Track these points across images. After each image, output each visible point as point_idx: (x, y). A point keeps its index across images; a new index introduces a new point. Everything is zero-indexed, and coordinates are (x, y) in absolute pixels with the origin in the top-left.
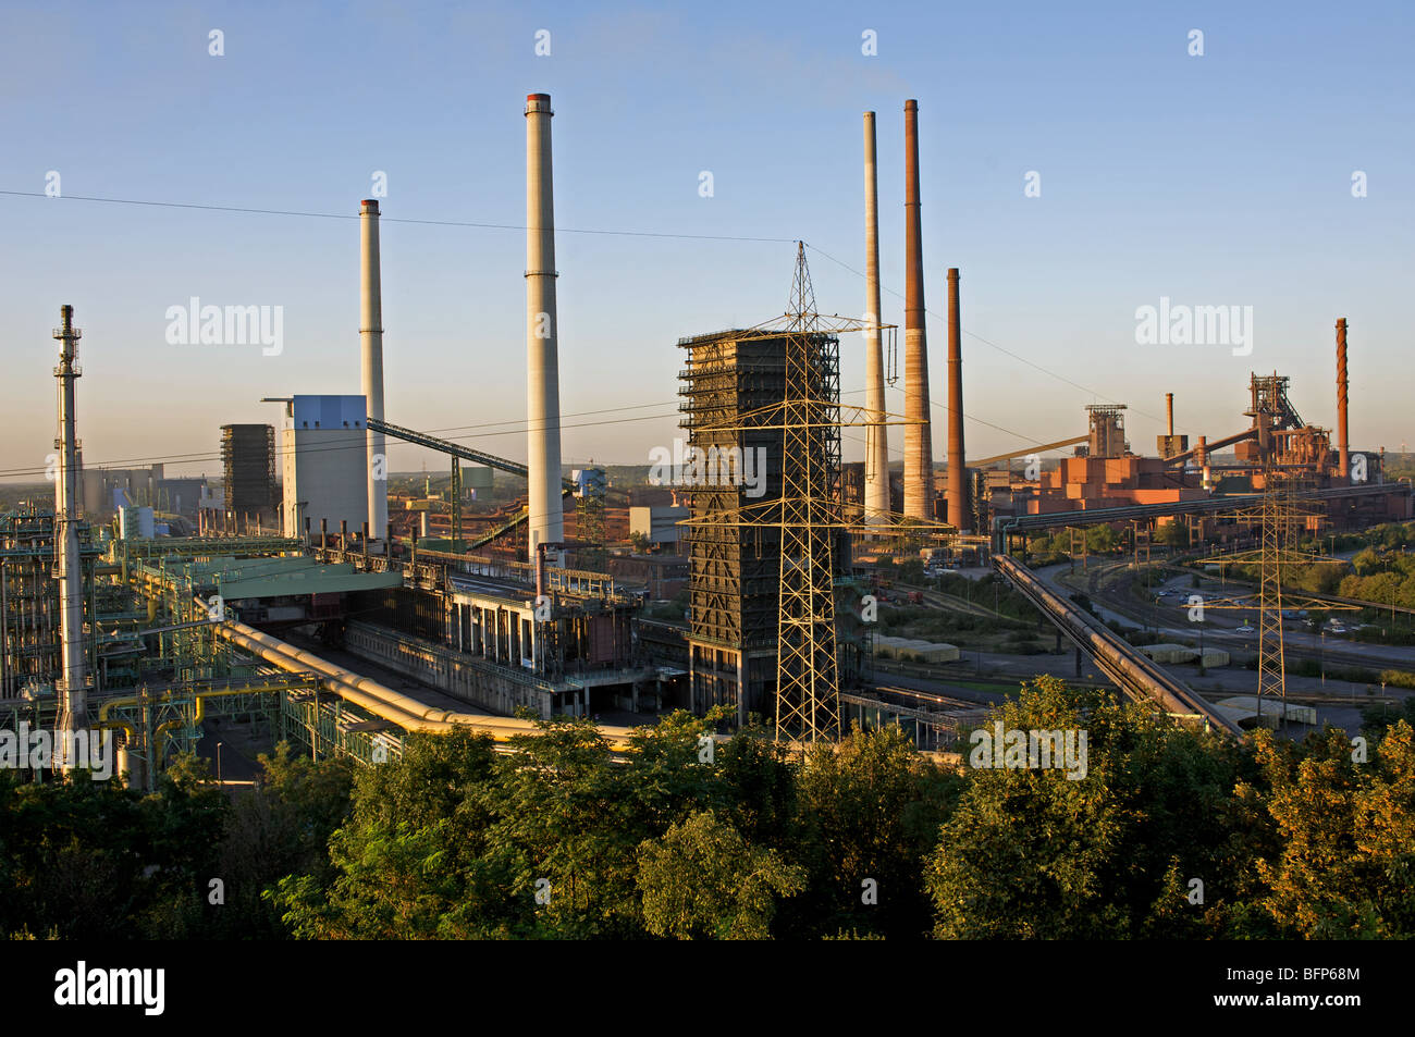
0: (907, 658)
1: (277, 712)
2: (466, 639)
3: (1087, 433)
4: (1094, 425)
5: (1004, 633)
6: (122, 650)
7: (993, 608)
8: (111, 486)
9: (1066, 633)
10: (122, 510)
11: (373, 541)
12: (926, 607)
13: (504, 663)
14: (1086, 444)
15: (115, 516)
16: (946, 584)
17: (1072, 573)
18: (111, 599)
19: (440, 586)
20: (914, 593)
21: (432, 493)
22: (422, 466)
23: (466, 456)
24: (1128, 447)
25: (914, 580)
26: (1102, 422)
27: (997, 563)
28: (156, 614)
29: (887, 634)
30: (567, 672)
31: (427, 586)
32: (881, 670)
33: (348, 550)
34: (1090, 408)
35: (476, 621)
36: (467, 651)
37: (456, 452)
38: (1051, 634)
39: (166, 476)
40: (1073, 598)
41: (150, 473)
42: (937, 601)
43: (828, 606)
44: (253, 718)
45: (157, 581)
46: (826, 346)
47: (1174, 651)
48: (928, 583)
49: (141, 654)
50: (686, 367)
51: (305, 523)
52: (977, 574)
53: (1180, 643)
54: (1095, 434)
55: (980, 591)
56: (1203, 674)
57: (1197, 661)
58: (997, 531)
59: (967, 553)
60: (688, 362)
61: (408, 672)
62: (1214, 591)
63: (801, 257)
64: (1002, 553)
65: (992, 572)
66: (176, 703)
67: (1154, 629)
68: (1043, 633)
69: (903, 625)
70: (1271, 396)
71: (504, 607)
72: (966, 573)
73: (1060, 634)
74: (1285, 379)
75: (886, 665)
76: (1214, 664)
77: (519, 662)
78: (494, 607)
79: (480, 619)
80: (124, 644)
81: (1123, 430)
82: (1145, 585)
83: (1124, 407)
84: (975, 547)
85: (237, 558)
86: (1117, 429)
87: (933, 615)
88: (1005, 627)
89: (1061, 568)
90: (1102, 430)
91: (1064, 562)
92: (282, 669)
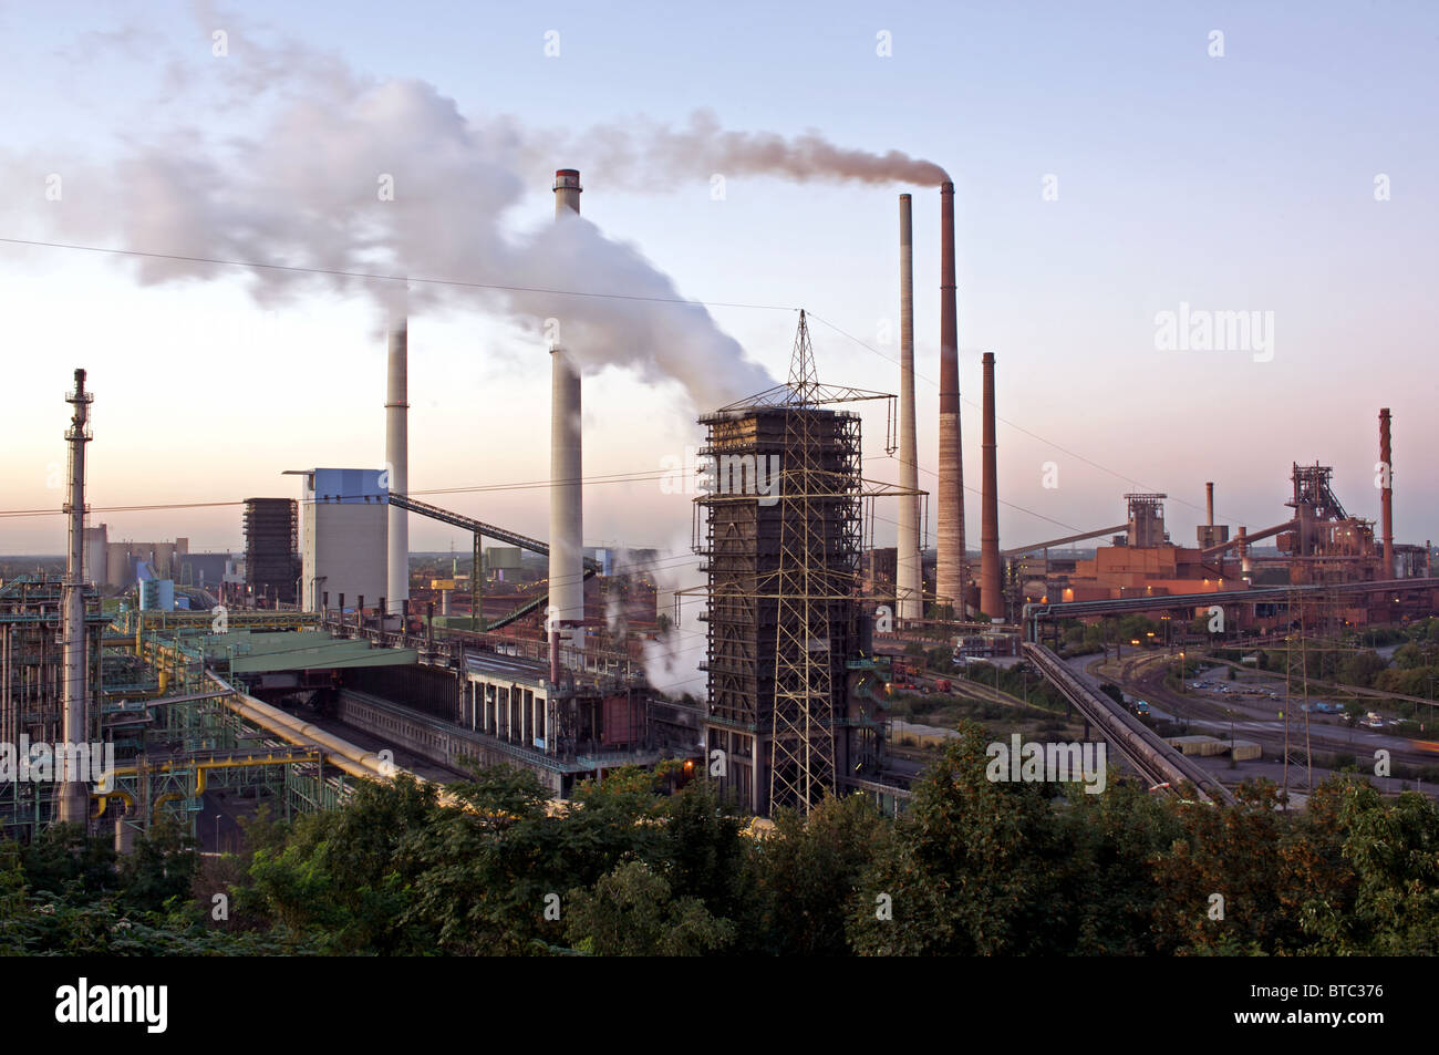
0: (930, 746)
1: (282, 786)
2: (480, 719)
3: (1125, 522)
4: (1132, 514)
5: (1031, 722)
6: (129, 720)
7: (1022, 698)
8: (135, 560)
9: (1094, 723)
10: (141, 583)
11: (390, 617)
12: (954, 696)
13: (516, 742)
14: (1124, 533)
15: (135, 588)
16: (975, 673)
17: (1106, 662)
18: (125, 671)
19: (455, 663)
20: (942, 681)
21: (460, 573)
22: (450, 546)
23: (488, 533)
24: (1167, 537)
25: (944, 669)
26: (1141, 512)
27: (1028, 651)
28: (168, 686)
29: (911, 721)
30: (580, 752)
31: (442, 664)
32: (903, 758)
33: (365, 626)
34: (1129, 497)
35: (490, 700)
36: (480, 729)
37: (478, 529)
38: (1080, 724)
39: (191, 551)
40: (1103, 688)
41: (174, 547)
42: (965, 689)
43: (825, 680)
44: (258, 793)
45: (170, 653)
46: (848, 425)
47: (1205, 743)
48: (957, 671)
49: (148, 725)
50: (706, 444)
51: (323, 598)
52: (1007, 663)
53: (1211, 735)
54: (1134, 523)
55: (1008, 680)
56: (1234, 766)
57: (1227, 754)
58: (1027, 619)
59: (999, 642)
60: (708, 439)
61: (420, 750)
62: (1251, 683)
63: (802, 325)
64: (1033, 641)
65: (1023, 661)
66: (177, 774)
67: (1185, 721)
68: (1072, 723)
69: (929, 713)
70: (1312, 486)
71: (518, 686)
72: (996, 662)
73: (1088, 724)
74: (1328, 469)
75: (909, 753)
76: (1245, 757)
77: (531, 742)
78: (508, 685)
79: (494, 698)
80: (130, 714)
81: (1163, 519)
82: (1179, 676)
83: (1163, 496)
84: (1007, 636)
85: (252, 632)
86: (1156, 518)
87: (960, 704)
88: (1031, 717)
89: (1092, 658)
90: (1140, 519)
91: (1098, 652)
92: (289, 742)
